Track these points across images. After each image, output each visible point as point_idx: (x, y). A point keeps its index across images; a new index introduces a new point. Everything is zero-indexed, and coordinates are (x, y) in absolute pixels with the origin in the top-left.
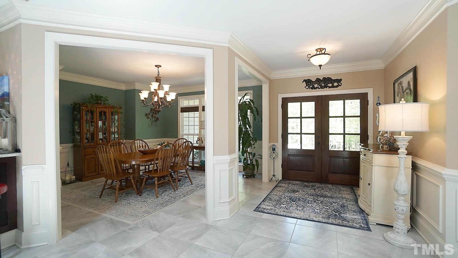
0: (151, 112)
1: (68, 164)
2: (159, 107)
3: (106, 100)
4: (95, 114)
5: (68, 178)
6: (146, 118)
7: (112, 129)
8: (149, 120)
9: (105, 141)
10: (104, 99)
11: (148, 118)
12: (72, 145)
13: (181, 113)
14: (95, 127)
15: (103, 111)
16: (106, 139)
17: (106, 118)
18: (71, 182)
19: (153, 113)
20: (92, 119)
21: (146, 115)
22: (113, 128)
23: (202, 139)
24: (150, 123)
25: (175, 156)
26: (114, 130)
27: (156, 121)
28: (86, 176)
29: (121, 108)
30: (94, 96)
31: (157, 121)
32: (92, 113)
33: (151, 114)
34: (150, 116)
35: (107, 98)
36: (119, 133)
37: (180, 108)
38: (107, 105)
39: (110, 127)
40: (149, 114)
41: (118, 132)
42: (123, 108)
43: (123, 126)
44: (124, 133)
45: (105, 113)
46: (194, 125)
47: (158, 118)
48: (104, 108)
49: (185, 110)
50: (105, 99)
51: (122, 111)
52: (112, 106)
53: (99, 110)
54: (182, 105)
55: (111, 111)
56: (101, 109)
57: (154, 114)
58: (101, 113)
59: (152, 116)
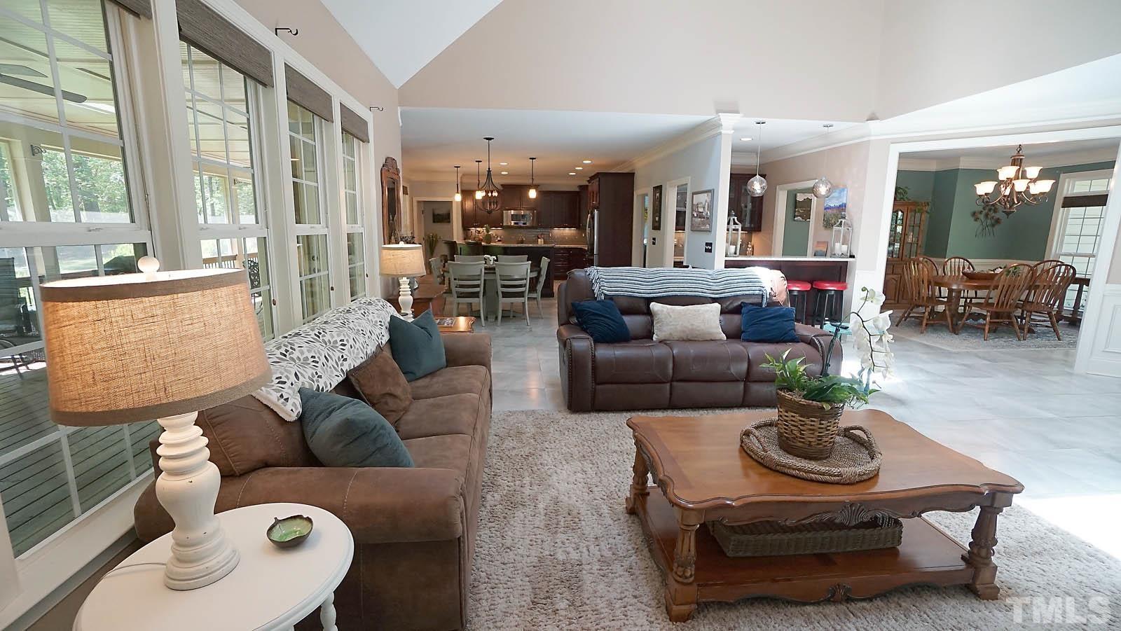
0: (984, 208)
2: (1010, 207)
6: (972, 219)
7: (909, 239)
8: (978, 223)
9: (895, 256)
11: (976, 220)
13: (1062, 208)
15: (898, 211)
19: (990, 210)
21: (974, 214)
24: (981, 228)
25: (1029, 288)
27: (993, 226)
31: (996, 227)
33: (984, 212)
34: (982, 217)
36: (919, 244)
37: (1062, 198)
38: (906, 201)
40: (981, 212)
43: (926, 233)
47: (998, 219)
48: (901, 205)
49: (1073, 202)
51: (929, 208)
54: (1067, 192)
55: (910, 210)
59: (987, 215)
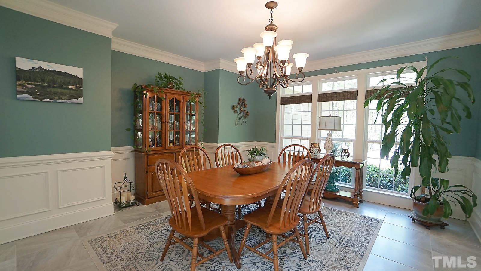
0: (238, 104)
1: (125, 177)
3: (180, 84)
4: (163, 103)
5: (123, 199)
6: (232, 111)
7: (187, 127)
8: (236, 115)
9: (178, 143)
10: (177, 81)
11: (235, 112)
12: (131, 148)
13: (281, 105)
14: (163, 122)
15: (175, 99)
16: (179, 141)
17: (179, 111)
18: (129, 205)
19: (242, 105)
20: (161, 111)
21: (233, 107)
22: (189, 125)
23: (319, 145)
24: (238, 119)
26: (190, 128)
27: (245, 117)
28: (149, 197)
29: (200, 95)
30: (163, 76)
31: (247, 117)
32: (159, 100)
33: (239, 107)
34: (238, 110)
35: (181, 80)
36: (197, 132)
37: (280, 98)
38: (181, 90)
39: (184, 123)
40: (237, 107)
41: (195, 131)
42: (203, 96)
43: (202, 122)
44: (203, 133)
45: (178, 102)
46: (302, 124)
47: (247, 112)
48: (177, 94)
49: (287, 101)
50: (179, 81)
51: (202, 99)
52: (188, 93)
53: (168, 97)
54: (282, 94)
55: (186, 99)
56: (172, 97)
57: (243, 107)
58: (171, 101)
59: (241, 109)
